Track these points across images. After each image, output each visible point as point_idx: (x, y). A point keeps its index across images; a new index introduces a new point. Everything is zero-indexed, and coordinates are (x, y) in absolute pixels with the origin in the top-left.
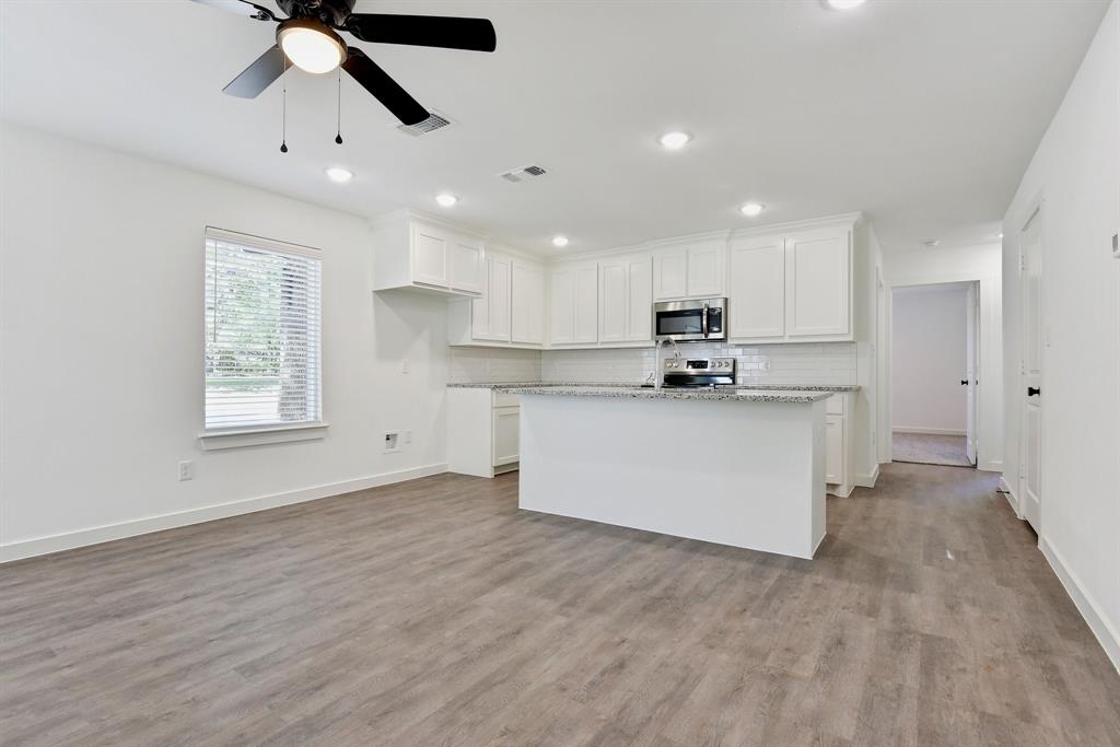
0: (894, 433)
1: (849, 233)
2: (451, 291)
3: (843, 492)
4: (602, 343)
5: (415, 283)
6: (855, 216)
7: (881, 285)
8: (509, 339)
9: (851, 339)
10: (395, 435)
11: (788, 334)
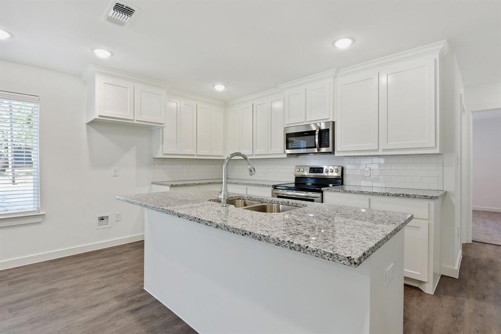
0: (474, 211)
1: (435, 60)
2: (136, 122)
3: (429, 289)
4: (256, 155)
5: (100, 116)
6: (442, 45)
7: (464, 110)
8: (195, 153)
9: (437, 151)
10: (107, 217)
11: (381, 147)
